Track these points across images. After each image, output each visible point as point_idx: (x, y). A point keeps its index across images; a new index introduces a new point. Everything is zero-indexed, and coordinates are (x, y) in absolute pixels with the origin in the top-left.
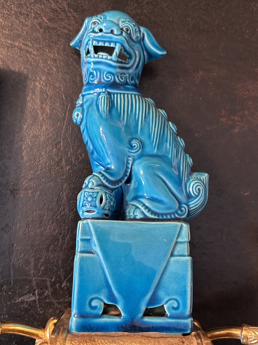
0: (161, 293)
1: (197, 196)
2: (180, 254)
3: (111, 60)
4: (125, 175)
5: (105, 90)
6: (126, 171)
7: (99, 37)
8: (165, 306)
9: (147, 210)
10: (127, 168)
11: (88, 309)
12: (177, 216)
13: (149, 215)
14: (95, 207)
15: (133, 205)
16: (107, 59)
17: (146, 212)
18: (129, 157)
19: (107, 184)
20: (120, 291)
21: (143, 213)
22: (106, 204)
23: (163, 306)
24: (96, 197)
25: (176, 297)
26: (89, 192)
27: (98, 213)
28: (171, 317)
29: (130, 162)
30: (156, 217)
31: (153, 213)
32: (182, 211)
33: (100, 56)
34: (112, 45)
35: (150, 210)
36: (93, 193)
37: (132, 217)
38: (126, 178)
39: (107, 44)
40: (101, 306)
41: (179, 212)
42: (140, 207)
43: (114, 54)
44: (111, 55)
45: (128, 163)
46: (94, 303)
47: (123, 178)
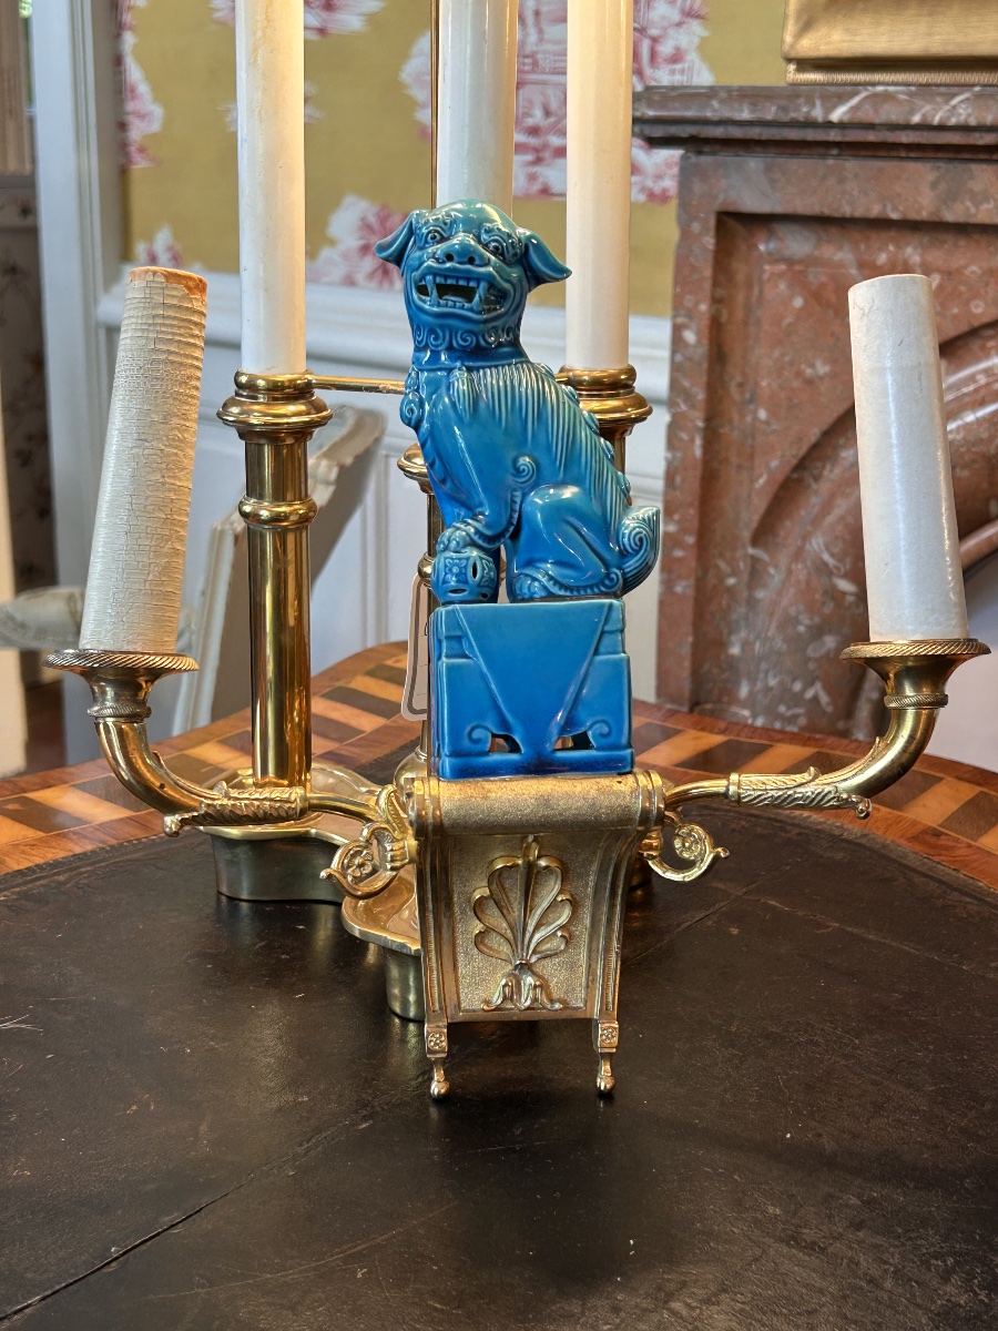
0: (581, 713)
1: (637, 552)
2: (610, 650)
3: (471, 310)
4: (510, 523)
5: (463, 364)
6: (511, 517)
7: (448, 269)
8: (590, 734)
9: (552, 582)
10: (513, 510)
11: (466, 743)
12: (603, 589)
13: (556, 590)
14: (466, 582)
15: (526, 575)
16: (462, 308)
17: (550, 585)
18: (515, 490)
19: (480, 542)
20: (515, 715)
21: (545, 588)
22: (483, 577)
23: (585, 734)
24: (465, 567)
25: (606, 718)
26: (453, 559)
27: (470, 593)
28: (598, 749)
29: (518, 500)
30: (568, 594)
31: (562, 586)
32: (612, 580)
33: (450, 303)
34: (472, 284)
35: (556, 582)
36: (460, 559)
37: (526, 597)
38: (512, 529)
39: (462, 283)
40: (486, 737)
41: (607, 582)
42: (540, 577)
43: (477, 298)
44: (470, 301)
45: (513, 502)
46: (477, 734)
47: (506, 529)
